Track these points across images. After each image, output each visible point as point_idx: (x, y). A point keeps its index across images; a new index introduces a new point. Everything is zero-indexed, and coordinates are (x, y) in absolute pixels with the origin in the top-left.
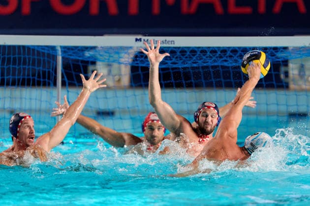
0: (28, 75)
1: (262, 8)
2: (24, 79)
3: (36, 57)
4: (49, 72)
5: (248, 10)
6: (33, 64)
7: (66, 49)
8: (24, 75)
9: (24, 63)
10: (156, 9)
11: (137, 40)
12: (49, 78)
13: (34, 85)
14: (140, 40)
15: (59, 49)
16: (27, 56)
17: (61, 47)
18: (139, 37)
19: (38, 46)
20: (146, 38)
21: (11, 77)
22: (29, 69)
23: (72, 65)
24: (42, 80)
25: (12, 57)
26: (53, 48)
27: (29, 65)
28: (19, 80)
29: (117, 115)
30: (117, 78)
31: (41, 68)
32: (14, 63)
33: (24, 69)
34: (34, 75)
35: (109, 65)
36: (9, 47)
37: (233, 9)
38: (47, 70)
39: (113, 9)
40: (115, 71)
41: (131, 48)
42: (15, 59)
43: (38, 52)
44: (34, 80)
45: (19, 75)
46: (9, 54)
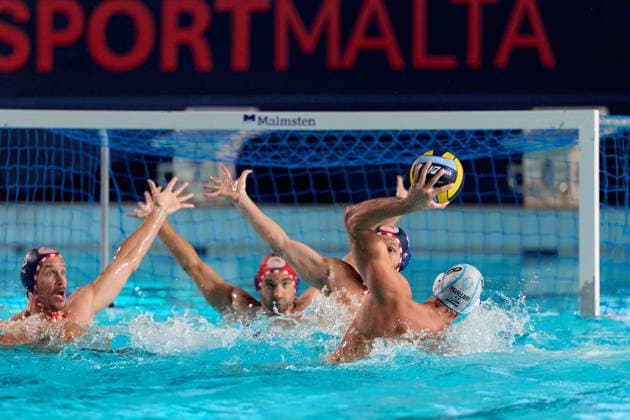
0: (49, 182)
1: (474, 57)
2: (40, 190)
3: (62, 149)
4: (86, 176)
5: (449, 61)
6: (58, 162)
7: (117, 135)
8: (40, 182)
9: (42, 161)
10: (282, 60)
11: (246, 118)
12: (86, 189)
13: (58, 199)
14: (253, 118)
15: (105, 134)
16: (46, 148)
17: (108, 131)
18: (250, 113)
19: (66, 130)
20: (263, 114)
21: (17, 187)
22: (49, 172)
23: (128, 164)
24: (73, 191)
25: (19, 149)
26: (94, 133)
27: (49, 164)
28: (32, 191)
29: (212, 254)
31: (72, 169)
32: (23, 161)
33: (41, 171)
34: (58, 183)
35: (197, 164)
36: (14, 131)
37: (421, 59)
38: (82, 173)
39: (203, 59)
41: (235, 132)
42: (24, 153)
43: (66, 140)
44: (58, 192)
45: (32, 182)
46: (14, 144)
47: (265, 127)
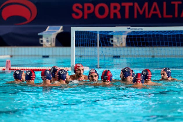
0: (87, 42)
1: (176, 15)
2: (86, 44)
3: (90, 35)
4: (95, 40)
5: (171, 16)
6: (89, 38)
8: (86, 42)
9: (85, 38)
10: (136, 16)
11: (128, 28)
12: (95, 43)
13: (90, 46)
14: (129, 28)
15: (98, 32)
16: (86, 35)
17: (99, 31)
18: (129, 27)
19: (92, 31)
20: (132, 28)
21: (81, 43)
22: (87, 40)
23: (103, 38)
24: (93, 44)
25: (80, 35)
26: (96, 31)
27: (87, 38)
28: (84, 44)
29: (121, 57)
30: (121, 43)
31: (92, 39)
32: (82, 38)
33: (86, 40)
34: (89, 42)
35: (118, 38)
36: (79, 31)
37: (165, 16)
38: (94, 40)
39: (119, 16)
40: (120, 40)
41: (126, 31)
42: (81, 36)
43: (92, 33)
44: (90, 44)
45: (84, 42)
46: (79, 34)
47: (132, 30)
